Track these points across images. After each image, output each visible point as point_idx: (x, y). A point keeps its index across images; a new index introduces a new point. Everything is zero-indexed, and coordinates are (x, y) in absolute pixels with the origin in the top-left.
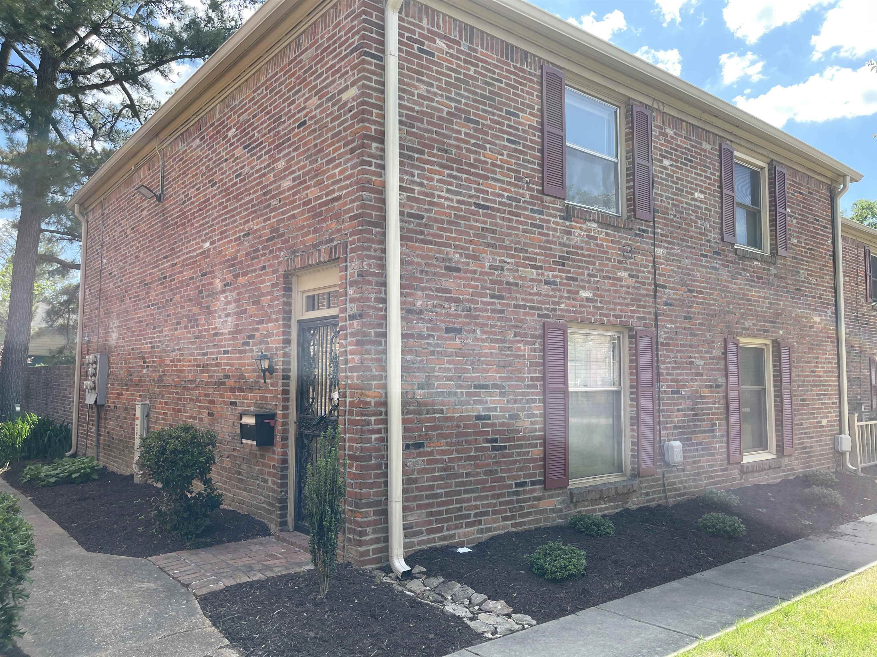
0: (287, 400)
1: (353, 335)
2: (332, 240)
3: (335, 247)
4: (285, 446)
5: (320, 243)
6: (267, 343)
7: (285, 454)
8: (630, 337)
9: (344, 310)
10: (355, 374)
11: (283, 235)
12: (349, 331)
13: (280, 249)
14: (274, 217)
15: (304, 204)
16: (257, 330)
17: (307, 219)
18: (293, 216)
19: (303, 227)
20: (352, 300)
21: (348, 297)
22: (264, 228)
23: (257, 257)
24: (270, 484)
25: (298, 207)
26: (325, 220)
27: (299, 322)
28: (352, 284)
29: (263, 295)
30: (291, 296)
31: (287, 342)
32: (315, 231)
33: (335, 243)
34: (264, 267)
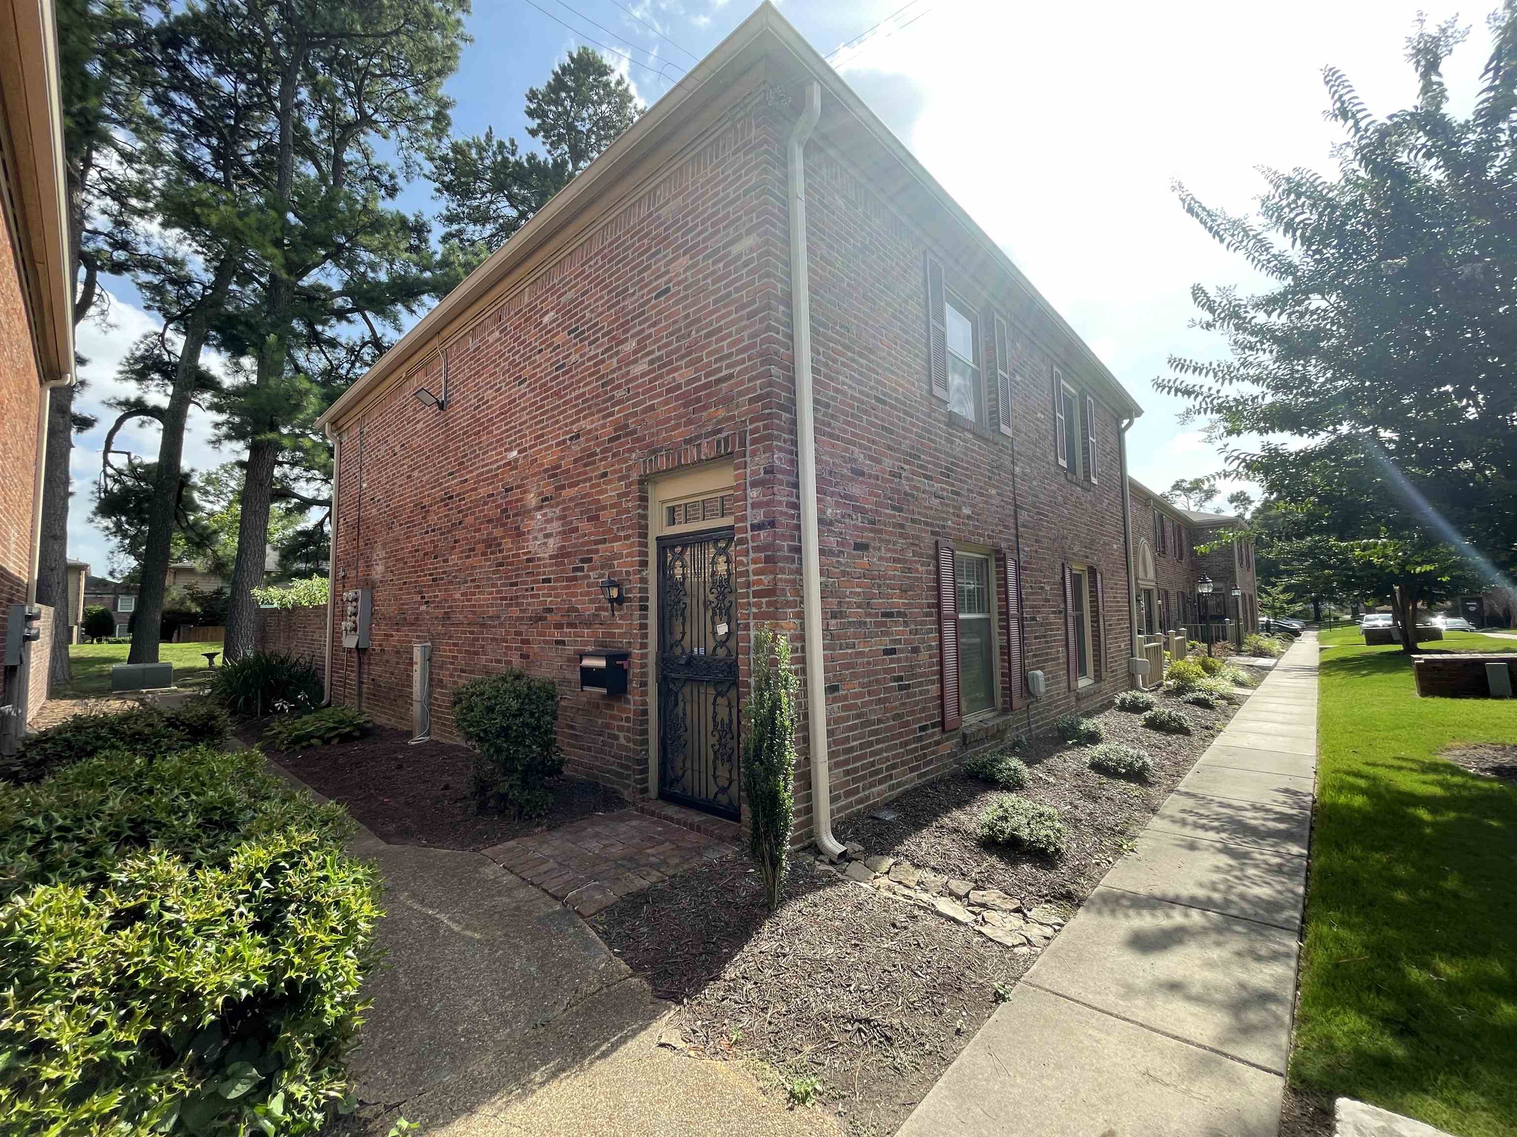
0: (645, 636)
1: (756, 549)
2: (720, 431)
3: (726, 439)
4: (644, 694)
5: (698, 437)
6: (611, 566)
7: (645, 703)
8: (997, 560)
9: (744, 518)
10: (764, 600)
11: (634, 432)
12: (751, 544)
13: (631, 450)
14: (619, 412)
15: (669, 391)
16: (597, 551)
17: (675, 409)
18: (652, 408)
19: (669, 420)
20: (754, 506)
21: (750, 501)
22: (604, 426)
23: (594, 463)
24: (622, 741)
25: (660, 395)
26: (705, 408)
27: (658, 539)
28: (754, 484)
29: (604, 508)
30: (646, 508)
31: (644, 564)
32: (689, 422)
33: (724, 435)
34: (605, 475)
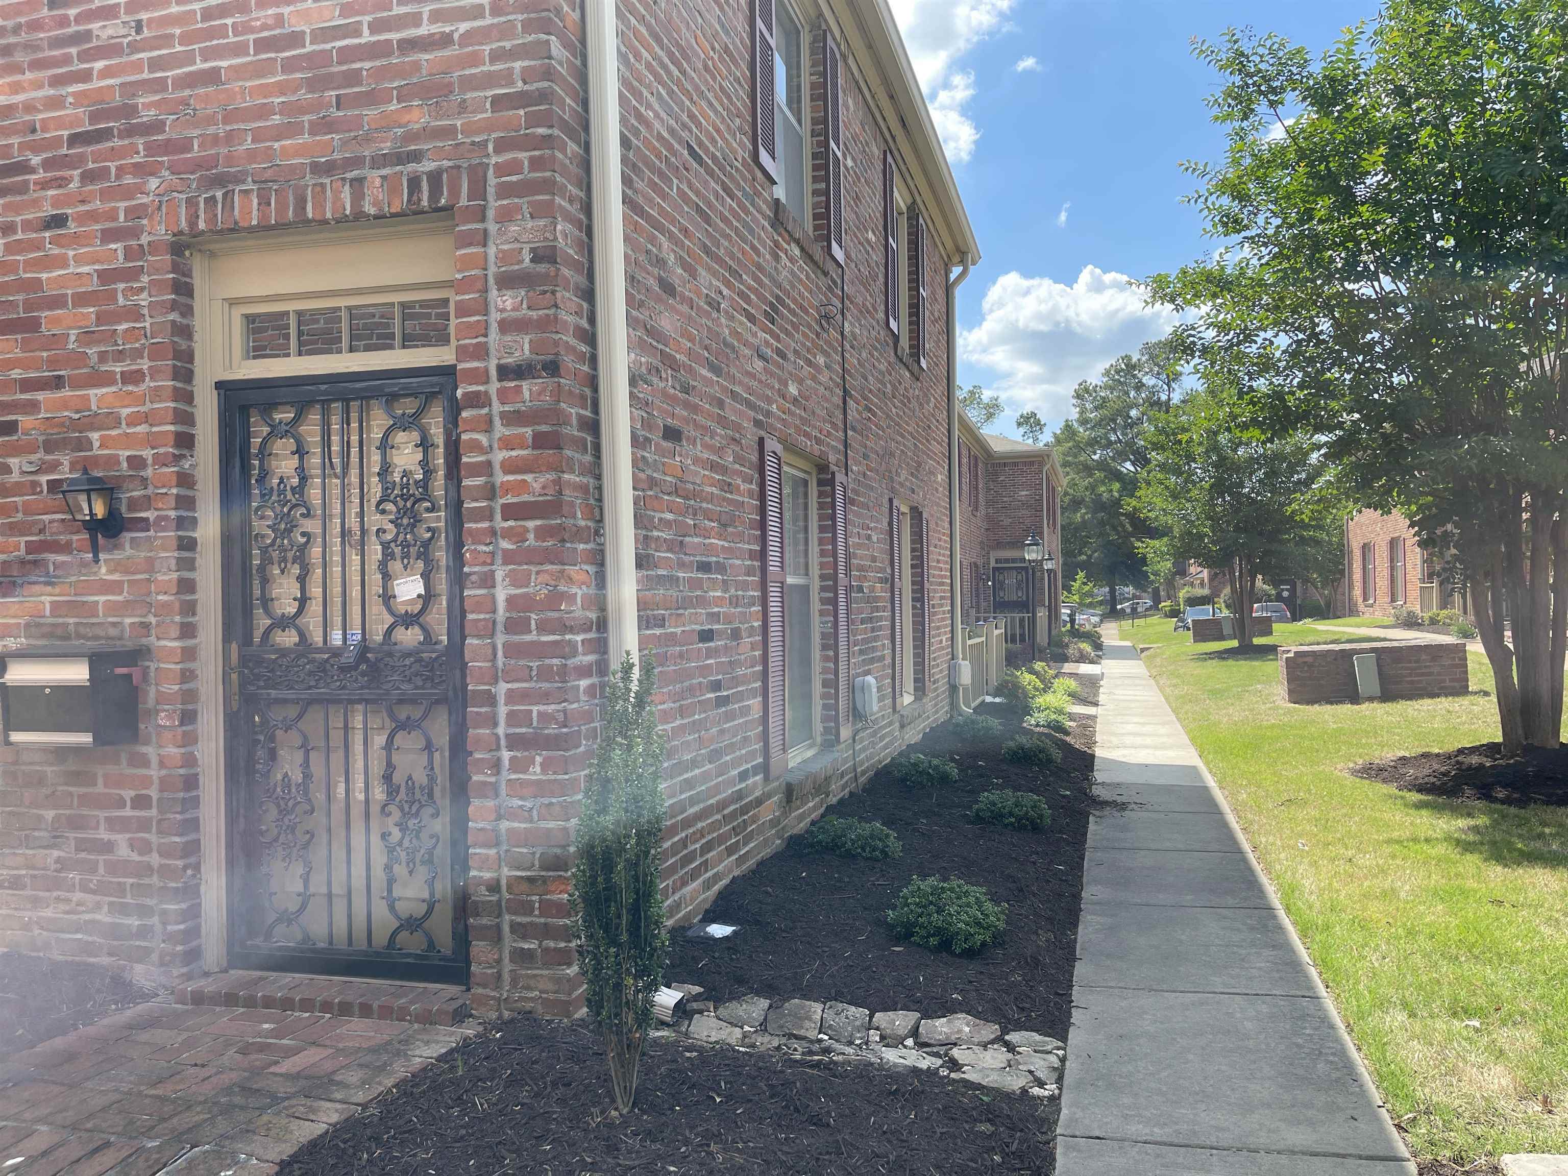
0: (190, 608)
1: (510, 419)
2: (416, 156)
3: (435, 178)
4: (190, 740)
5: (356, 162)
6: (83, 444)
7: (190, 761)
8: (820, 483)
9: (481, 352)
10: (531, 524)
11: (157, 126)
12: (497, 407)
13: (141, 170)
14: (106, 73)
15: (262, 45)
16: (32, 407)
17: (282, 89)
18: (212, 77)
19: (264, 111)
20: (505, 326)
21: (495, 317)
22: (56, 103)
23: (22, 189)
24: (123, 851)
25: (239, 49)
26: (372, 98)
27: (219, 385)
28: (506, 282)
29: (57, 302)
30: (188, 311)
31: (185, 441)
32: (325, 126)
33: (428, 166)
34: (58, 221)
